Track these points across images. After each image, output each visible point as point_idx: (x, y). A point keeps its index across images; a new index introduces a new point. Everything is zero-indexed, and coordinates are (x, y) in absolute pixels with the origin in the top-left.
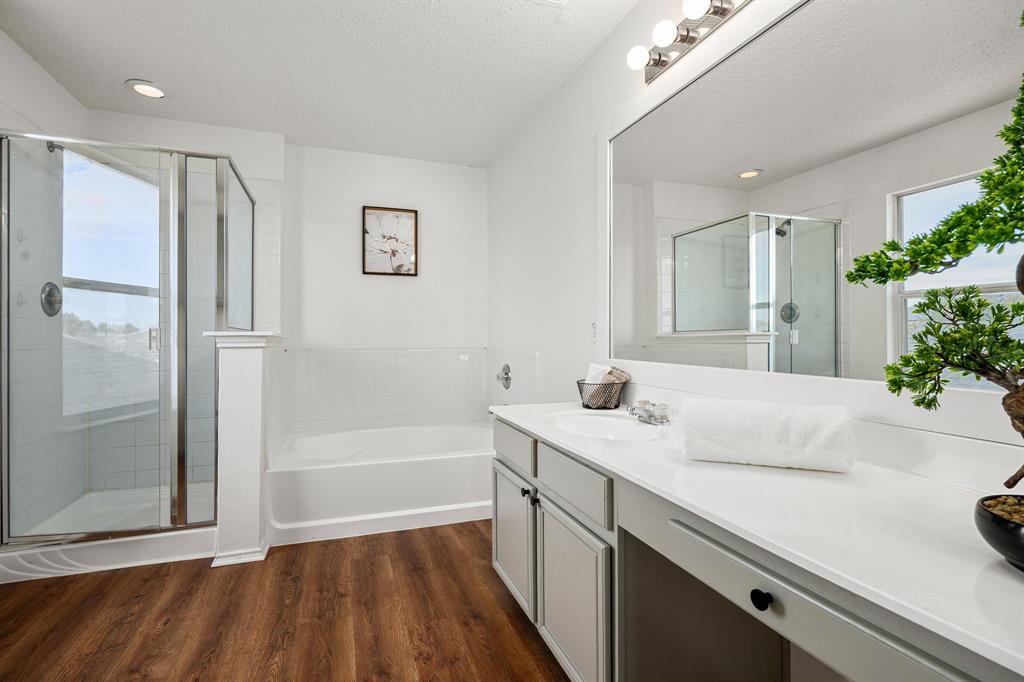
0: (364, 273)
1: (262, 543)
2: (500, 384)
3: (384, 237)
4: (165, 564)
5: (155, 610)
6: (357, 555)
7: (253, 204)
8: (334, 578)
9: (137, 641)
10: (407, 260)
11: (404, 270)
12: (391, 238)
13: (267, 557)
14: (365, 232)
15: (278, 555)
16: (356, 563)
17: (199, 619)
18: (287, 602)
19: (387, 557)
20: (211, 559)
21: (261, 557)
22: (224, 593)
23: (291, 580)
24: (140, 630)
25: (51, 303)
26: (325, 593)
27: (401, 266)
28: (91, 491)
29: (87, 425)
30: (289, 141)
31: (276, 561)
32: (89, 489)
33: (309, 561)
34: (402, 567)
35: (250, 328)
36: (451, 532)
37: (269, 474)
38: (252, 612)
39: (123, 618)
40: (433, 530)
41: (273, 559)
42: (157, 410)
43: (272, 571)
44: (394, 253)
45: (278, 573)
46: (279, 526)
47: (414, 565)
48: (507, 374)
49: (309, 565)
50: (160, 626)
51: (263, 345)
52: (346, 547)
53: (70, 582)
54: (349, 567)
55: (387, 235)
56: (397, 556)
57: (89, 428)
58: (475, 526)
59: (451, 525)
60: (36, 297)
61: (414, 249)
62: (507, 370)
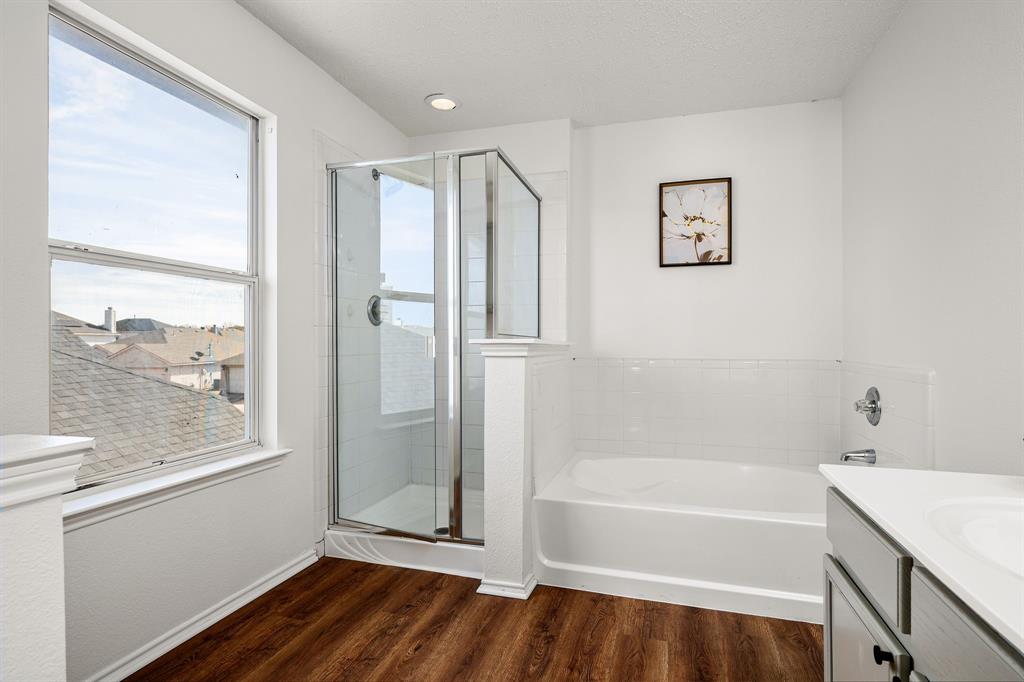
0: (662, 265)
1: (527, 579)
2: (863, 417)
3: (687, 218)
4: (443, 574)
5: (415, 628)
6: (627, 628)
7: (539, 201)
8: (593, 652)
9: (388, 660)
10: (717, 245)
11: (713, 258)
12: (695, 218)
13: (530, 598)
14: (662, 215)
15: (542, 598)
16: (625, 641)
17: (444, 656)
18: (532, 669)
19: (666, 643)
20: (478, 582)
21: (524, 596)
22: (477, 630)
23: (546, 638)
24: (396, 648)
25: (374, 315)
26: (576, 674)
27: (709, 253)
28: (413, 483)
29: (408, 423)
30: (576, 125)
31: (538, 604)
32: (411, 482)
33: (571, 617)
34: (683, 669)
35: (536, 335)
36: (767, 633)
37: (536, 501)
38: (493, 668)
39: (389, 628)
40: (739, 619)
41: (535, 602)
42: (433, 419)
43: (530, 617)
44: (699, 237)
45: (535, 622)
46: (546, 562)
47: (700, 671)
48: (874, 402)
49: (570, 622)
50: (410, 651)
51: (525, 354)
52: (618, 612)
53: (371, 571)
54: (614, 643)
55: (691, 215)
56: (680, 647)
57: (411, 426)
58: (809, 634)
59: (768, 619)
60: (364, 309)
61: (726, 228)
62: (874, 396)
